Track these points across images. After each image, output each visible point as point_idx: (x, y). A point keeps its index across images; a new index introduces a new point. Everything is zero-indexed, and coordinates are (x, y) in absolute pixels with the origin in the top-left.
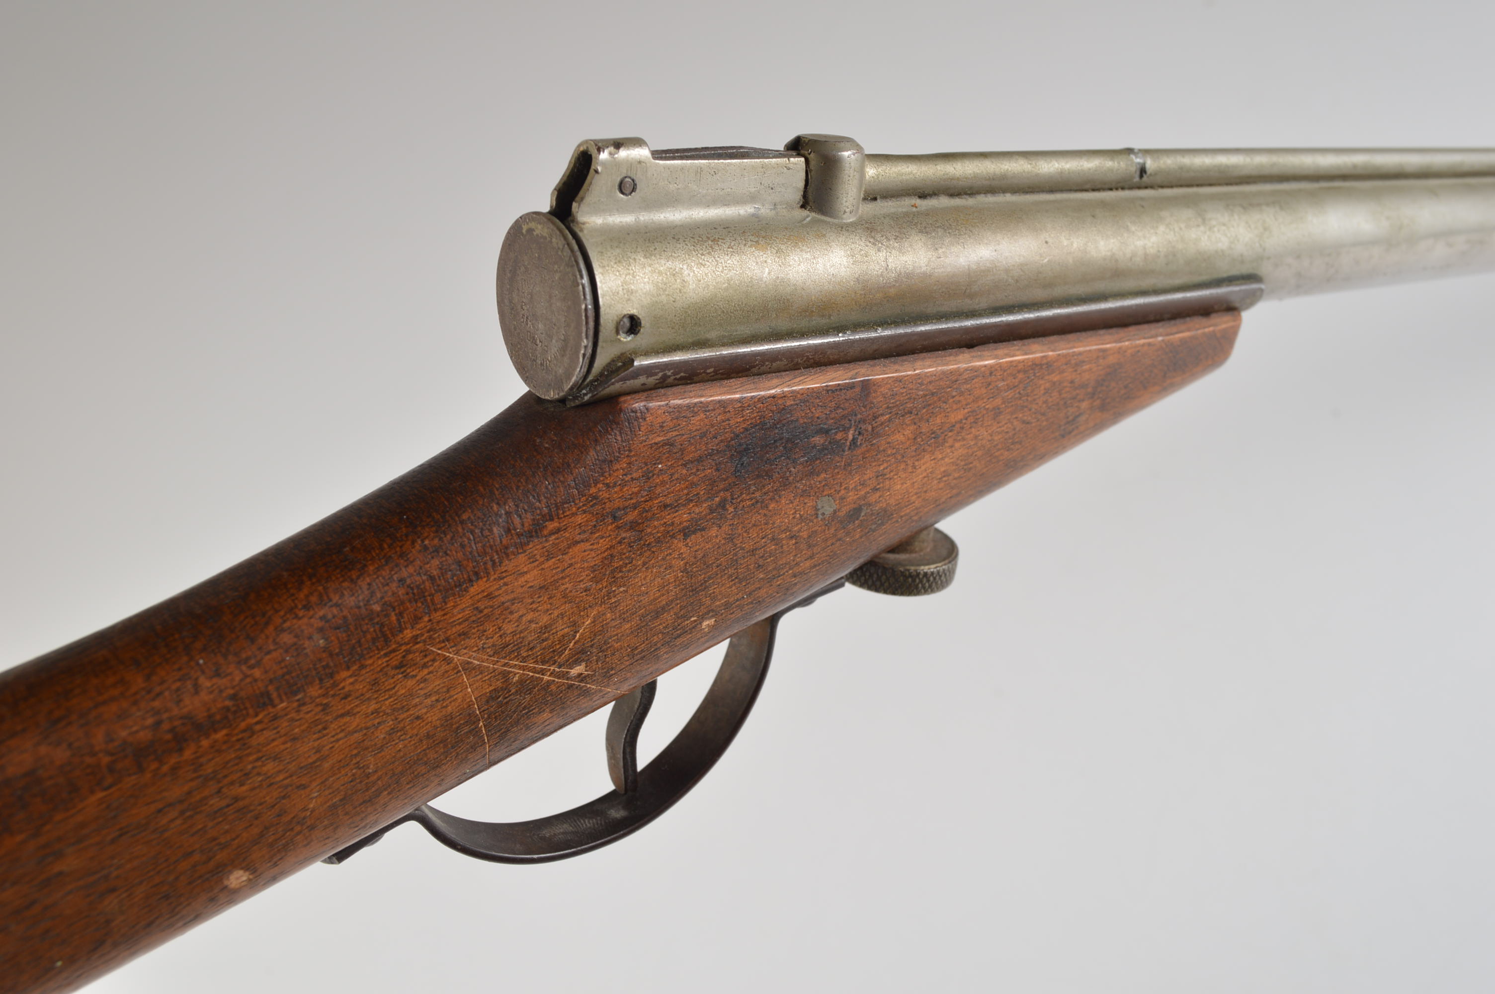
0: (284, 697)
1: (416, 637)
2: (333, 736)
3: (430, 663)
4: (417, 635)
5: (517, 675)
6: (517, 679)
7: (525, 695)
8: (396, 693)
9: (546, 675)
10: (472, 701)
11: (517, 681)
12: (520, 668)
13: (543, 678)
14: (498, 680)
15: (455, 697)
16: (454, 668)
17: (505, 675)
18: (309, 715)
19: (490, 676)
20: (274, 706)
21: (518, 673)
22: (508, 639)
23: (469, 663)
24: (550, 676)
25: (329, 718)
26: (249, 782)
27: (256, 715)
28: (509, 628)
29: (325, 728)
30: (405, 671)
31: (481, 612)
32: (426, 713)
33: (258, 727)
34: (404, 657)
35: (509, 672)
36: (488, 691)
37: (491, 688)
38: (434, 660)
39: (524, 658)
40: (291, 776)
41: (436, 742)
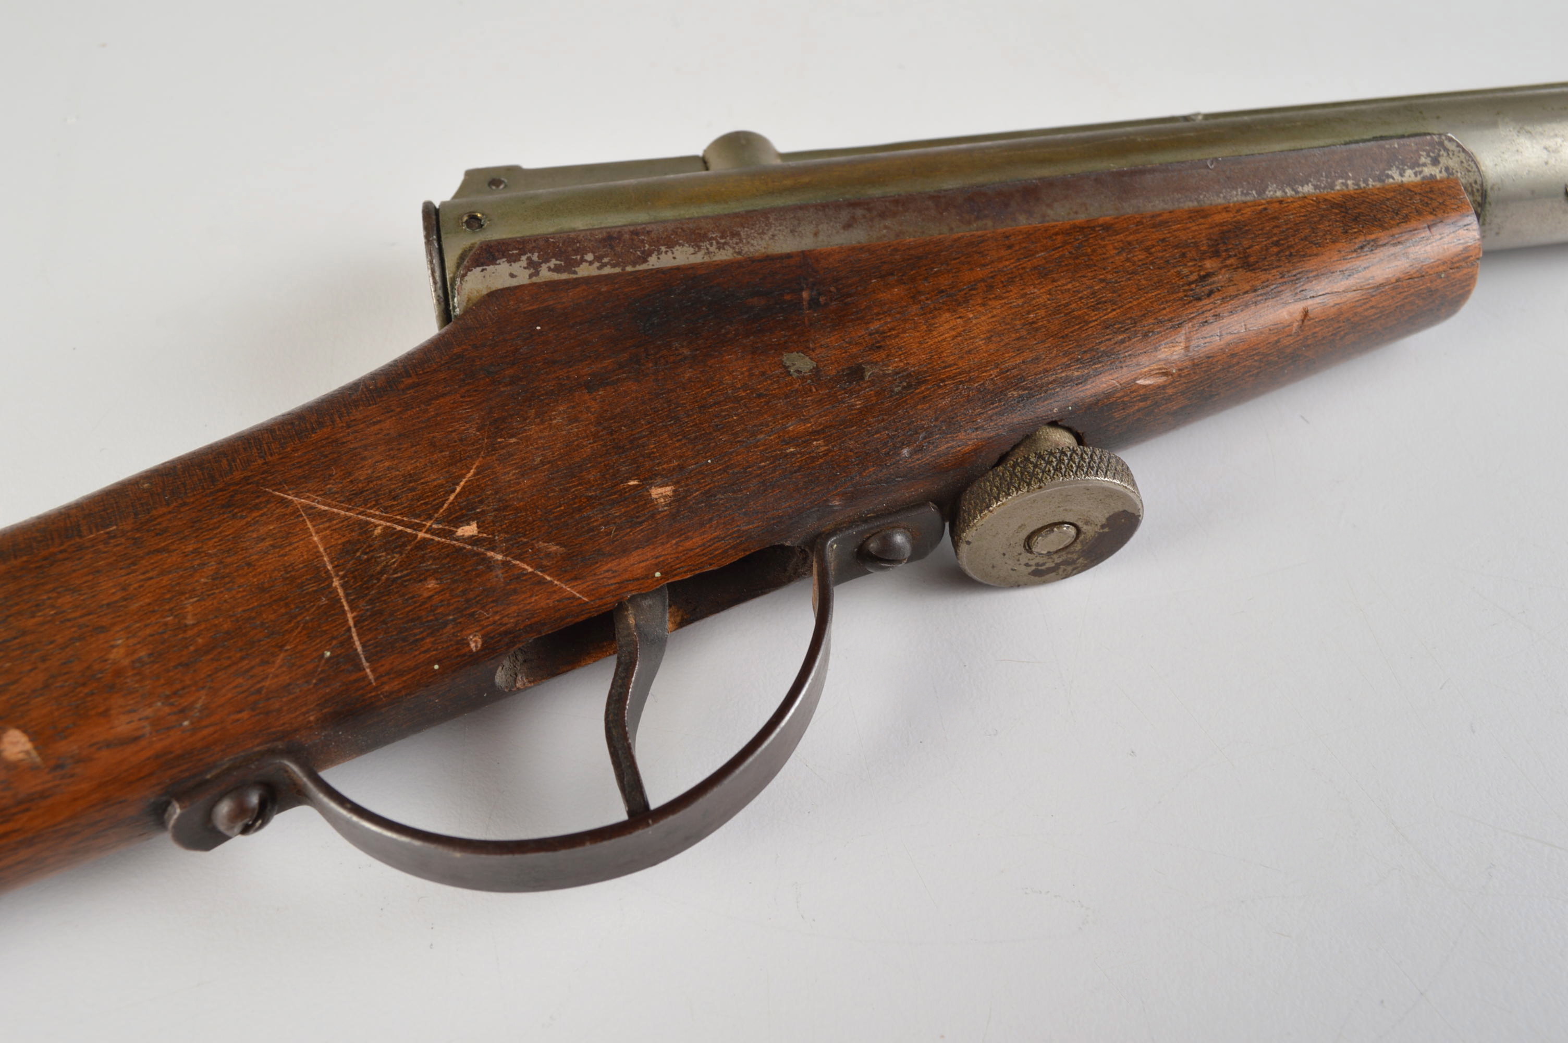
0: (94, 530)
1: (246, 478)
2: (144, 573)
3: (263, 505)
4: (249, 476)
5: (379, 526)
6: (379, 531)
7: (393, 553)
8: (220, 532)
9: (421, 531)
10: (319, 552)
11: (380, 535)
12: (382, 518)
13: (417, 536)
14: (352, 531)
15: (296, 545)
16: (294, 512)
17: (365, 528)
18: (118, 548)
19: (341, 525)
20: (81, 537)
21: (379, 525)
22: (360, 485)
23: (312, 508)
24: (426, 532)
25: (140, 553)
26: (40, 614)
27: (62, 544)
28: (362, 474)
29: (134, 564)
30: (233, 510)
31: (326, 456)
32: (258, 560)
33: (60, 556)
34: (231, 496)
35: (368, 523)
36: (340, 542)
37: (344, 540)
38: (268, 502)
39: (385, 508)
40: (89, 614)
41: (274, 598)
